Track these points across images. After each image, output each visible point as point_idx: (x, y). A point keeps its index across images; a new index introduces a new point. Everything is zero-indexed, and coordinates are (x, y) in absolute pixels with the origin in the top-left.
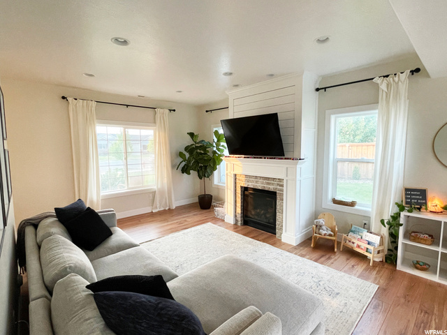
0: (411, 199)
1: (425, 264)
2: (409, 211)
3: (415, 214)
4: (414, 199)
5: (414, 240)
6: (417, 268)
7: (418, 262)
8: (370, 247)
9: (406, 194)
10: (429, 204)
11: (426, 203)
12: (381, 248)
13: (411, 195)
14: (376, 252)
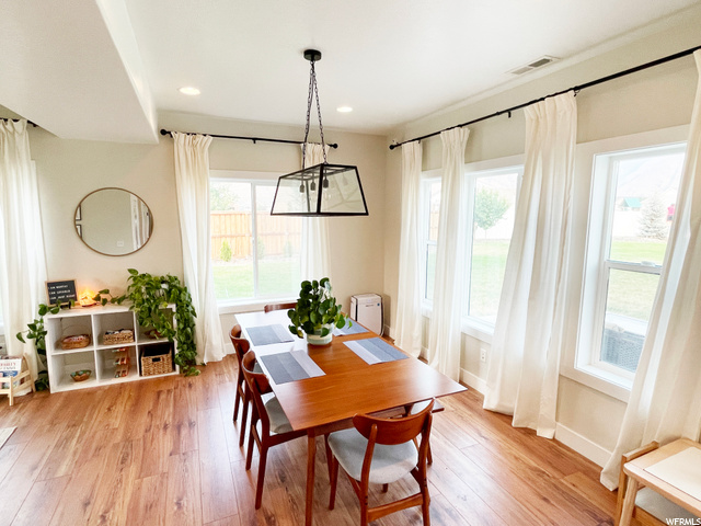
0: (56, 295)
1: (85, 372)
2: (54, 312)
3: (63, 314)
4: (61, 295)
5: (67, 348)
6: (76, 381)
7: (77, 373)
8: (7, 380)
9: (50, 291)
10: (80, 297)
11: (75, 299)
12: (25, 375)
13: (56, 290)
14: (19, 382)
